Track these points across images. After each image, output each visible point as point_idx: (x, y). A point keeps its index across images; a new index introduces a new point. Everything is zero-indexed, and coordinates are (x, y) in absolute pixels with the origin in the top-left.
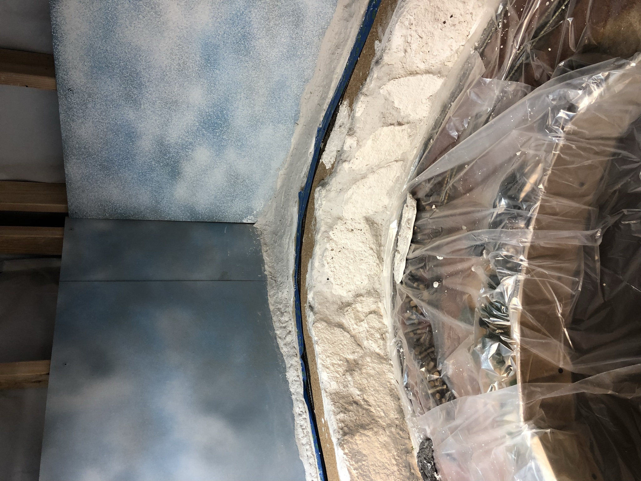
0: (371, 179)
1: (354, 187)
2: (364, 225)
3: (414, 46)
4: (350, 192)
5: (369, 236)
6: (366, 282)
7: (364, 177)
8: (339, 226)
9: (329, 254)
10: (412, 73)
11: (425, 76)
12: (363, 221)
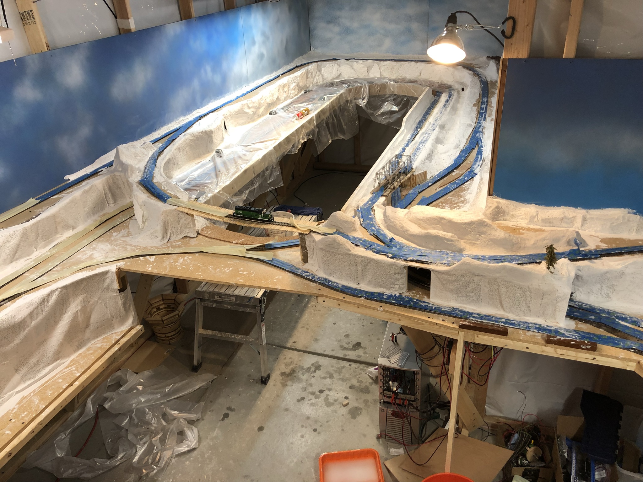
0: (352, 71)
1: (350, 67)
2: (339, 73)
3: (386, 67)
4: (348, 66)
5: (337, 75)
6: (326, 77)
7: (353, 68)
8: (338, 66)
9: (331, 65)
10: (380, 69)
11: (380, 72)
12: (340, 72)
